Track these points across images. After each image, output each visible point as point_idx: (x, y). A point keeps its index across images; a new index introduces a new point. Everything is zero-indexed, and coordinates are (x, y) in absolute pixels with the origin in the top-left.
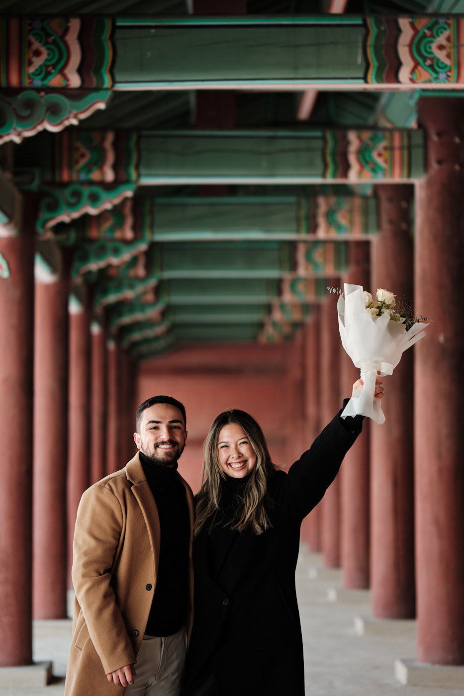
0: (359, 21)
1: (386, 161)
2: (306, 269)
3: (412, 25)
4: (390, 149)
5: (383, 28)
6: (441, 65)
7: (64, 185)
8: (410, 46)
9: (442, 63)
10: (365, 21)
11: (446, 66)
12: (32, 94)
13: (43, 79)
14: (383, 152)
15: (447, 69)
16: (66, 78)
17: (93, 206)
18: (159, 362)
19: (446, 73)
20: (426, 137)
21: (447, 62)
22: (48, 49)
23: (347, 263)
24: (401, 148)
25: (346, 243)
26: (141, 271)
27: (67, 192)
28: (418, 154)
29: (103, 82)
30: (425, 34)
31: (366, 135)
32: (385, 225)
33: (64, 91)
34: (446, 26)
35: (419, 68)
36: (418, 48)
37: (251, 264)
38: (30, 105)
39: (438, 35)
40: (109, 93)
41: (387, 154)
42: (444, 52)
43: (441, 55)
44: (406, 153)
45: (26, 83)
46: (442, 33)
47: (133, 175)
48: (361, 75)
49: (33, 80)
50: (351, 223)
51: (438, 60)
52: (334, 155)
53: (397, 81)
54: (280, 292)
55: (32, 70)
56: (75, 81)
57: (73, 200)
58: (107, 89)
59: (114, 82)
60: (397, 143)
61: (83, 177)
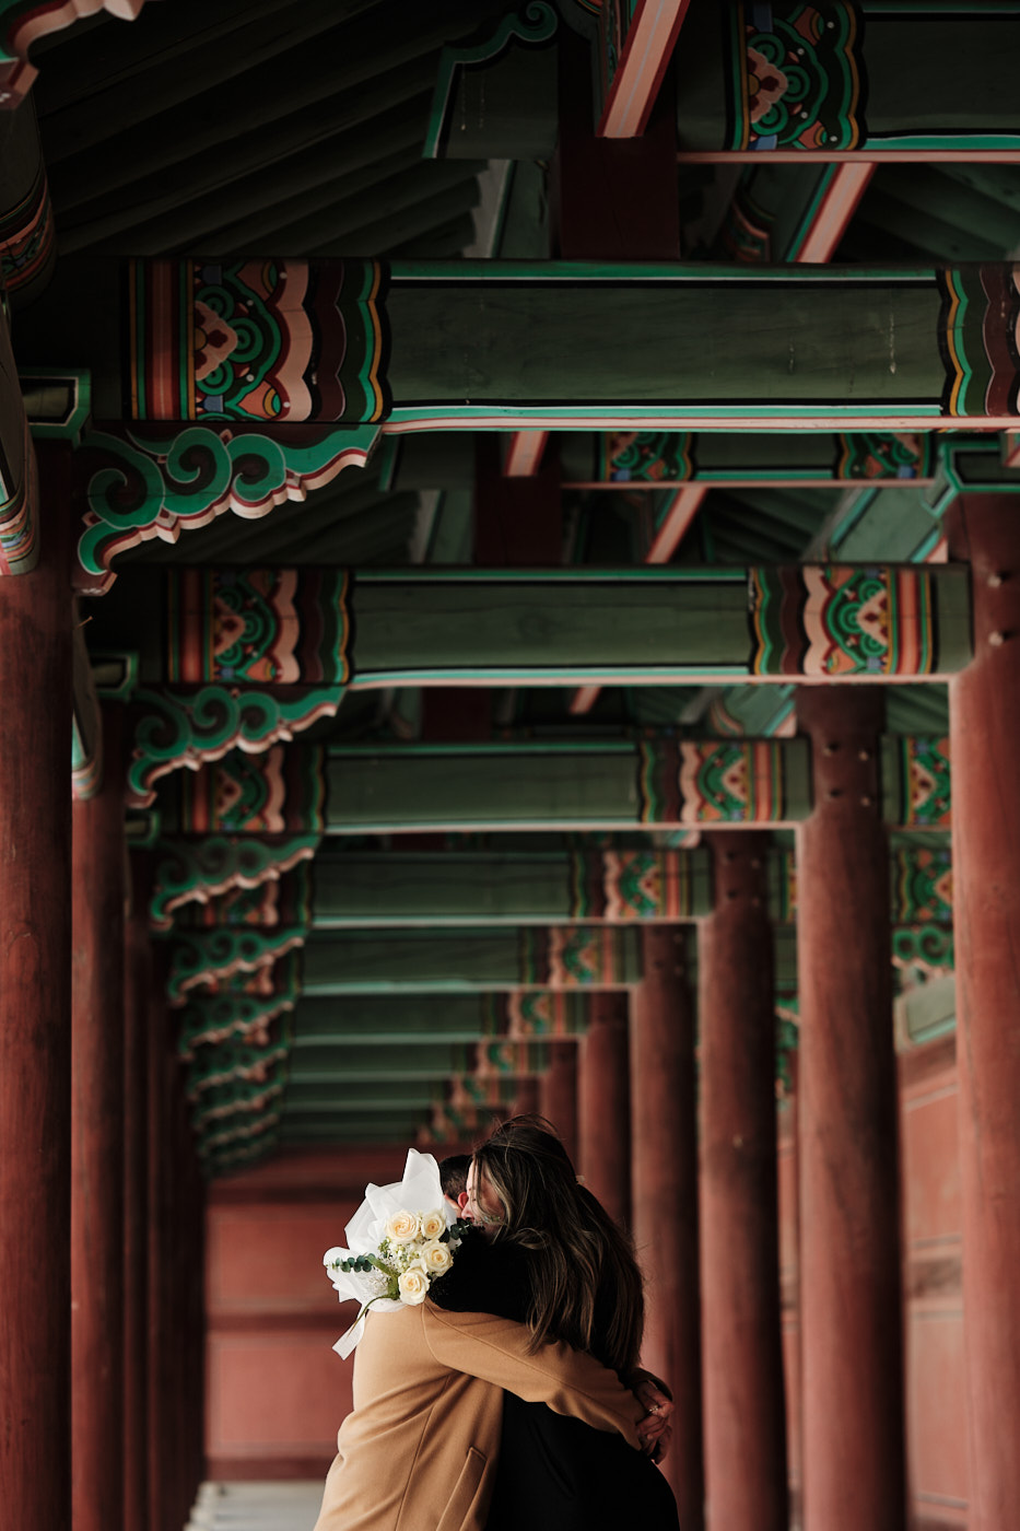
0: (630, 747)
1: (657, 893)
2: (522, 1030)
3: (699, 753)
4: (663, 876)
5: (661, 756)
6: (735, 801)
8: (696, 778)
9: (736, 798)
10: (639, 748)
11: (741, 801)
12: (220, 841)
13: (237, 823)
14: (653, 881)
15: (741, 805)
16: (266, 821)
18: (242, 1181)
19: (740, 809)
20: (712, 860)
21: (742, 797)
22: (243, 786)
23: (587, 1021)
24: (679, 875)
25: (587, 996)
26: (263, 1038)
27: (211, 940)
28: (701, 883)
29: (311, 824)
30: (714, 763)
31: (630, 858)
32: (650, 968)
33: (262, 836)
35: (709, 804)
36: (705, 780)
37: (436, 1025)
38: (218, 853)
39: (729, 766)
40: (317, 838)
41: (658, 884)
42: (738, 786)
43: (734, 789)
44: (685, 882)
45: (215, 827)
46: (734, 763)
47: (304, 915)
48: (634, 813)
49: (224, 824)
50: (601, 966)
51: (732, 794)
52: (585, 885)
53: (677, 820)
54: (472, 1064)
55: (223, 811)
56: (276, 824)
57: (218, 951)
58: (315, 833)
59: (325, 823)
60: (672, 868)
61: (234, 919)
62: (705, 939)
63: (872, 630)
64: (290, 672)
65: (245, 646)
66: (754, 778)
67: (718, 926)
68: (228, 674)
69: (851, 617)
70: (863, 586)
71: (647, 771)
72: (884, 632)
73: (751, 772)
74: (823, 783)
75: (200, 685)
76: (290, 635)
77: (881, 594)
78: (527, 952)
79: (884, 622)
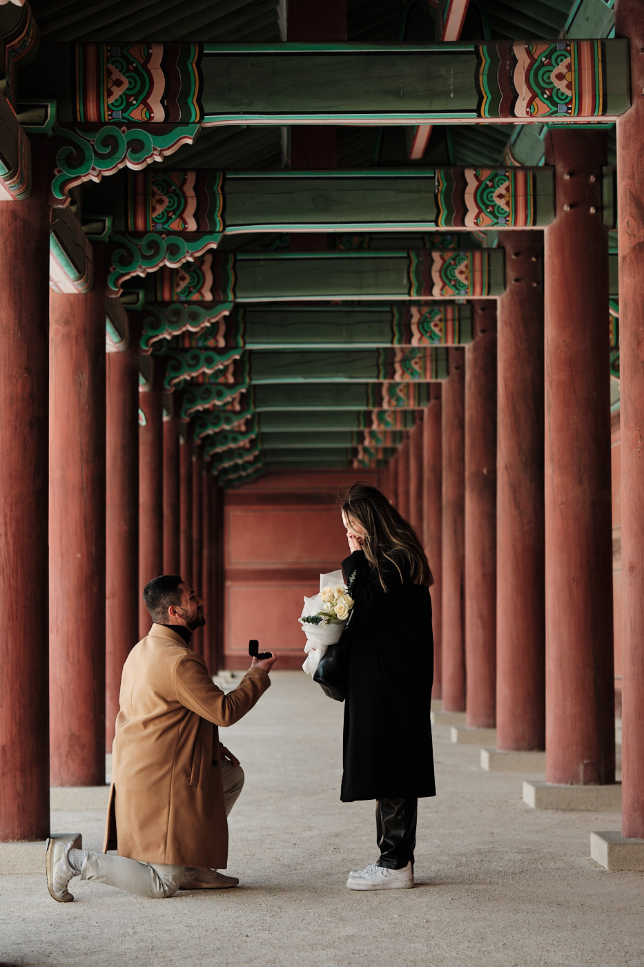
1: (441, 330)
2: (391, 404)
3: (442, 257)
4: (444, 320)
5: (421, 259)
6: (462, 285)
7: (185, 350)
8: (440, 272)
9: (462, 283)
10: (409, 254)
11: (465, 285)
12: (179, 306)
13: (187, 296)
14: (438, 323)
15: (466, 287)
16: (203, 296)
17: (208, 368)
19: (465, 290)
20: (473, 312)
21: (466, 282)
22: (190, 275)
23: (424, 400)
24: (453, 320)
26: (238, 408)
27: (188, 355)
28: (466, 324)
29: (228, 297)
30: (450, 263)
32: (453, 370)
33: (202, 303)
34: (465, 257)
35: (446, 287)
36: (445, 272)
37: (340, 401)
38: (177, 313)
39: (459, 264)
40: (232, 304)
41: (442, 325)
42: (464, 276)
43: (461, 278)
44: (457, 323)
45: (175, 298)
46: (462, 262)
47: (241, 343)
48: (406, 292)
49: (180, 297)
50: (424, 369)
51: (460, 281)
52: (399, 325)
53: (432, 295)
54: (369, 423)
55: (179, 290)
56: (209, 297)
57: (193, 363)
58: (231, 302)
59: (235, 297)
60: (450, 316)
61: (200, 344)
62: (468, 356)
63: (501, 203)
64: (192, 226)
65: (168, 212)
66: (473, 272)
67: (475, 348)
68: (159, 227)
69: (489, 196)
70: (496, 180)
71: (413, 268)
72: (507, 204)
73: (471, 268)
74: (511, 274)
75: (146, 232)
76: (192, 206)
77: (506, 184)
78: (381, 361)
79: (507, 199)
